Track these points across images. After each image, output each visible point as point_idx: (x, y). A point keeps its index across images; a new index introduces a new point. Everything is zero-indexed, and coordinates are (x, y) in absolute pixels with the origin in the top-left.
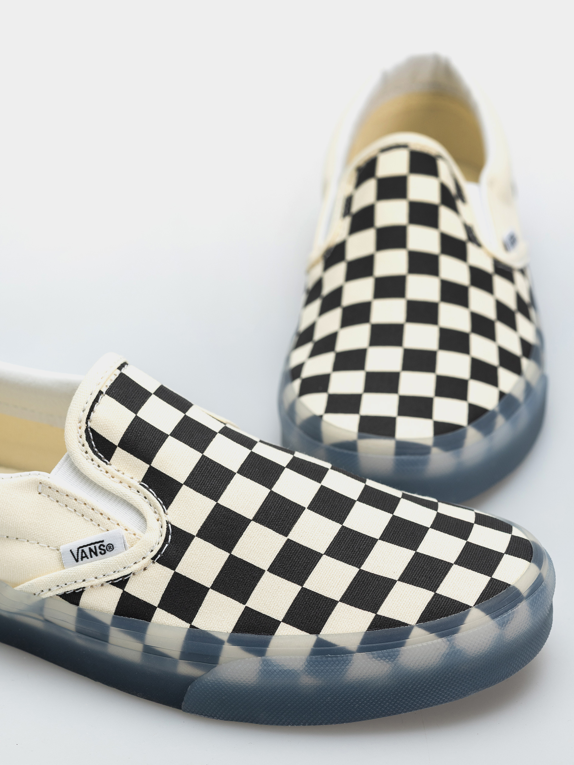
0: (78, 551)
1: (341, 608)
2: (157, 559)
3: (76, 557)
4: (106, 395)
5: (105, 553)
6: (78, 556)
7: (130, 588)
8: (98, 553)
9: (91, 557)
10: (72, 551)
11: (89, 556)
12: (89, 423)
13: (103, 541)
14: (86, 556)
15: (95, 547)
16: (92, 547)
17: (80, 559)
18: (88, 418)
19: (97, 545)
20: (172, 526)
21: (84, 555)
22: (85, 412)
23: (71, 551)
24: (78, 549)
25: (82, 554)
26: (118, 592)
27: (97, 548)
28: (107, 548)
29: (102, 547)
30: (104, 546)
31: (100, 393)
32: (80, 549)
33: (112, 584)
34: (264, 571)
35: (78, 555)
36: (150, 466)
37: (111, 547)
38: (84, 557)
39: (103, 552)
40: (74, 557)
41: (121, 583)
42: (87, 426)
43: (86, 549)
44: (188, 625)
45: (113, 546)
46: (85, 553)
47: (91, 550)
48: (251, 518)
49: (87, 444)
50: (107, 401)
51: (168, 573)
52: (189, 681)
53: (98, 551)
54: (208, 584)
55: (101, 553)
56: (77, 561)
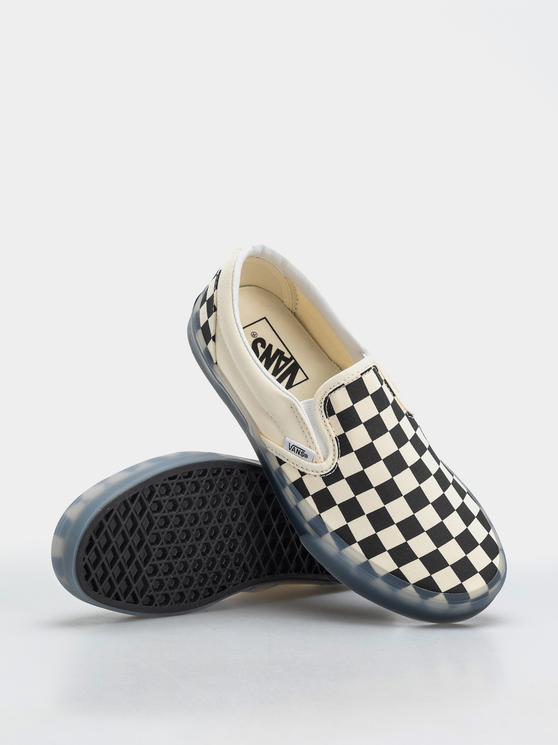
0: (292, 446)
1: (386, 554)
2: (322, 476)
3: (290, 448)
4: (345, 387)
5: (303, 456)
6: (291, 448)
7: (304, 478)
8: (300, 454)
9: (296, 453)
10: (290, 444)
12: (329, 395)
14: (294, 451)
15: (300, 451)
16: (299, 450)
19: (301, 451)
20: (338, 467)
21: (294, 450)
23: (290, 443)
24: (293, 445)
25: (293, 449)
26: (299, 476)
27: (301, 452)
28: (305, 455)
29: (303, 453)
30: (304, 453)
31: (343, 384)
33: (298, 471)
34: (365, 514)
36: (345, 433)
37: (306, 456)
39: (302, 455)
40: (289, 447)
41: (303, 474)
43: (296, 449)
44: (319, 513)
45: (307, 456)
46: (295, 450)
47: (297, 450)
48: (374, 487)
49: (323, 403)
50: (344, 390)
51: (324, 486)
53: (300, 453)
54: (338, 502)
55: (301, 455)
56: (290, 449)
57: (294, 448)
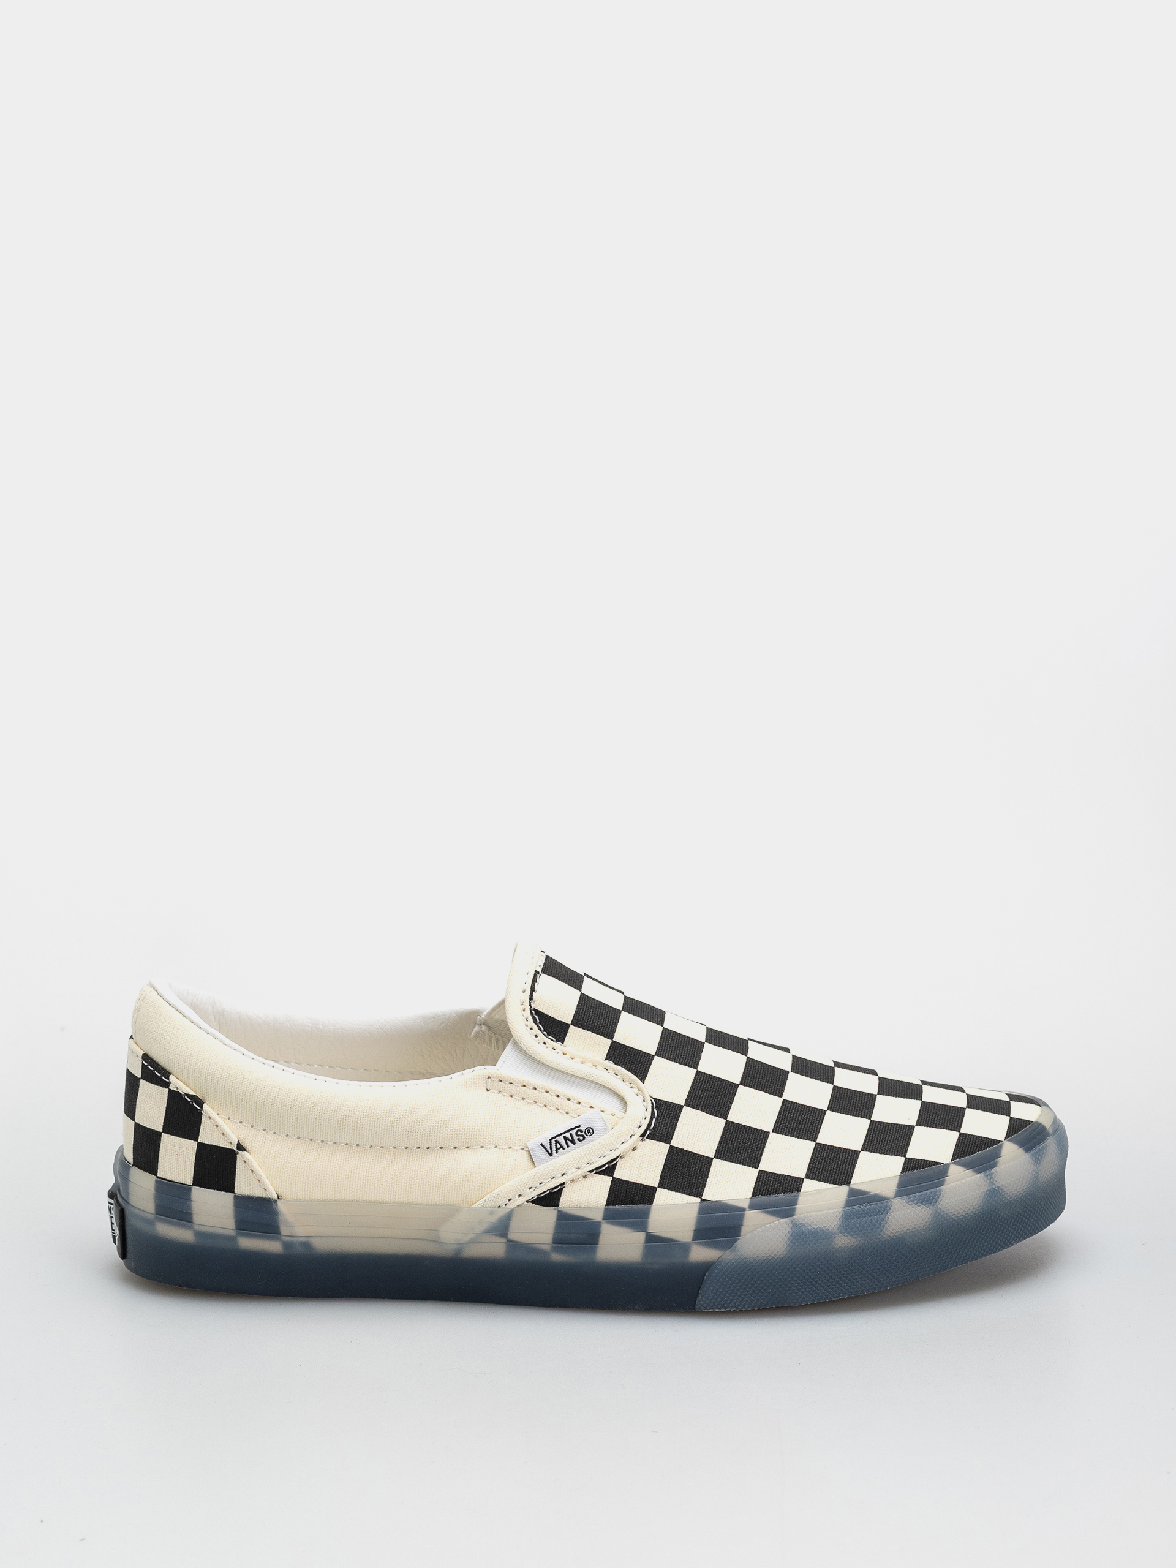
0: (551, 1143)
1: (865, 1157)
2: (646, 1135)
3: (549, 1151)
4: (543, 975)
5: (584, 1139)
6: (551, 1149)
7: (619, 1174)
8: (576, 1140)
9: (568, 1146)
10: (543, 1144)
11: (565, 1146)
12: (532, 1004)
13: (579, 1126)
14: (562, 1147)
15: (571, 1134)
16: (568, 1135)
17: (554, 1152)
18: (531, 999)
19: (573, 1132)
20: (656, 1099)
21: (559, 1146)
22: (526, 992)
23: (541, 1144)
24: (550, 1140)
25: (556, 1146)
26: (607, 1181)
27: (574, 1135)
28: (585, 1133)
29: (579, 1133)
30: (581, 1131)
31: (537, 972)
32: (554, 1140)
33: (599, 1173)
34: (769, 1133)
35: (551, 1147)
36: (613, 1041)
37: (590, 1131)
38: (559, 1148)
39: (581, 1138)
40: (547, 1151)
41: (608, 1169)
42: (531, 1007)
43: (561, 1139)
44: (699, 1200)
45: (592, 1129)
46: (560, 1144)
47: (566, 1139)
48: (739, 1083)
49: (535, 1027)
50: (545, 980)
51: (662, 1148)
52: (706, 1267)
53: (576, 1138)
54: (711, 1154)
55: (579, 1140)
56: (551, 1154)
57: (556, 1141)
